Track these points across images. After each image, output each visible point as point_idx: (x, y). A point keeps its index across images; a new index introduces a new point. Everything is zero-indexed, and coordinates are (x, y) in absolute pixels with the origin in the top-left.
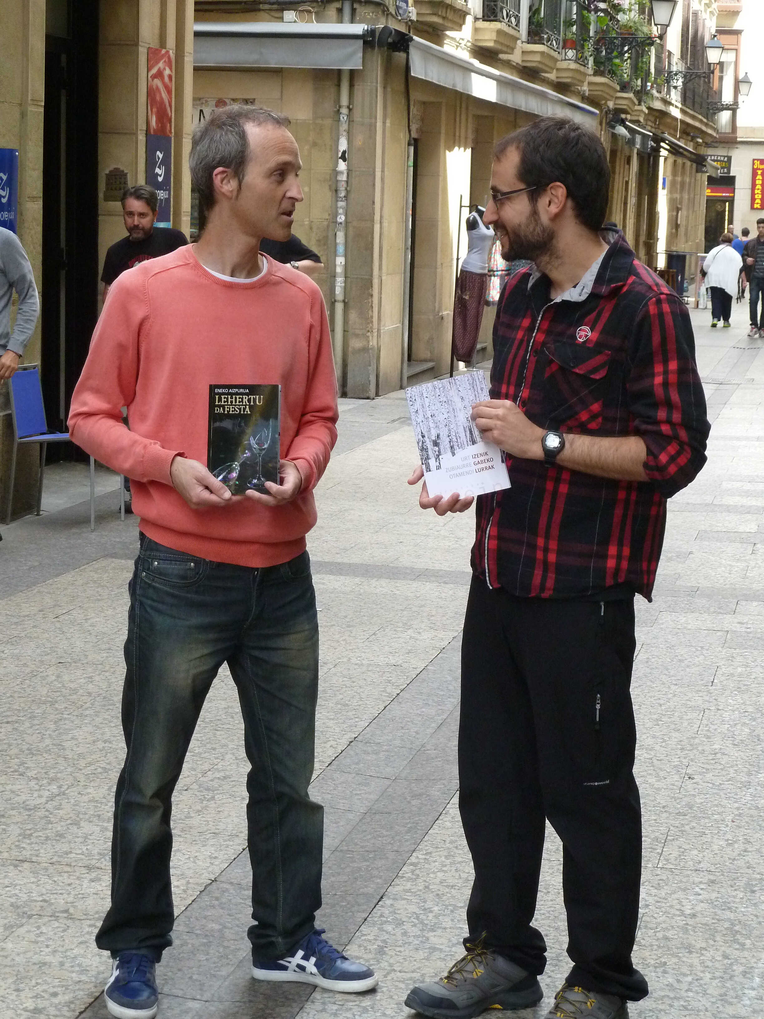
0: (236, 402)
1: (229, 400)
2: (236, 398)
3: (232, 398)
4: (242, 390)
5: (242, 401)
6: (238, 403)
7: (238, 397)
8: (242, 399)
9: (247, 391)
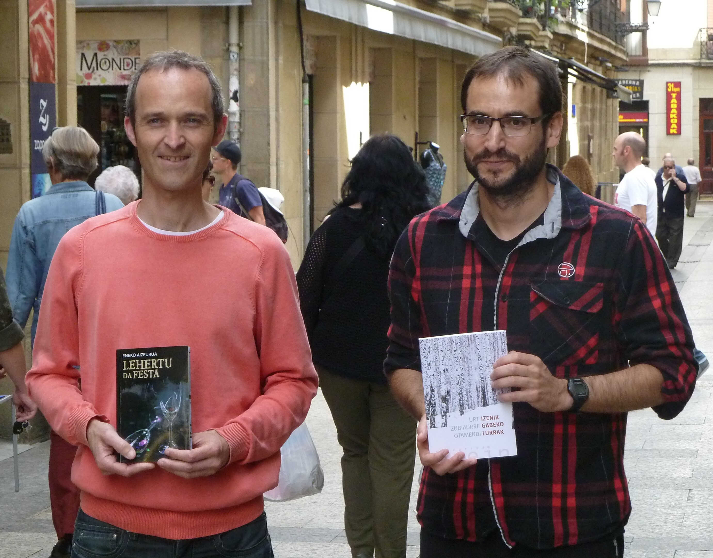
0: (144, 366)
1: (138, 364)
2: (144, 362)
3: (140, 362)
4: (150, 354)
5: (151, 365)
6: (146, 368)
7: (146, 361)
8: (151, 362)
9: (156, 354)
